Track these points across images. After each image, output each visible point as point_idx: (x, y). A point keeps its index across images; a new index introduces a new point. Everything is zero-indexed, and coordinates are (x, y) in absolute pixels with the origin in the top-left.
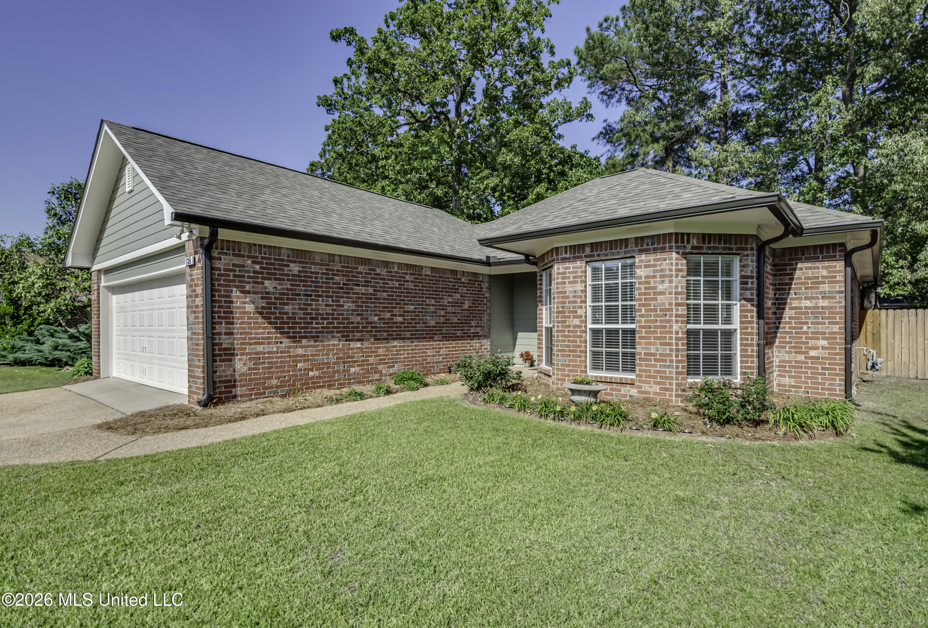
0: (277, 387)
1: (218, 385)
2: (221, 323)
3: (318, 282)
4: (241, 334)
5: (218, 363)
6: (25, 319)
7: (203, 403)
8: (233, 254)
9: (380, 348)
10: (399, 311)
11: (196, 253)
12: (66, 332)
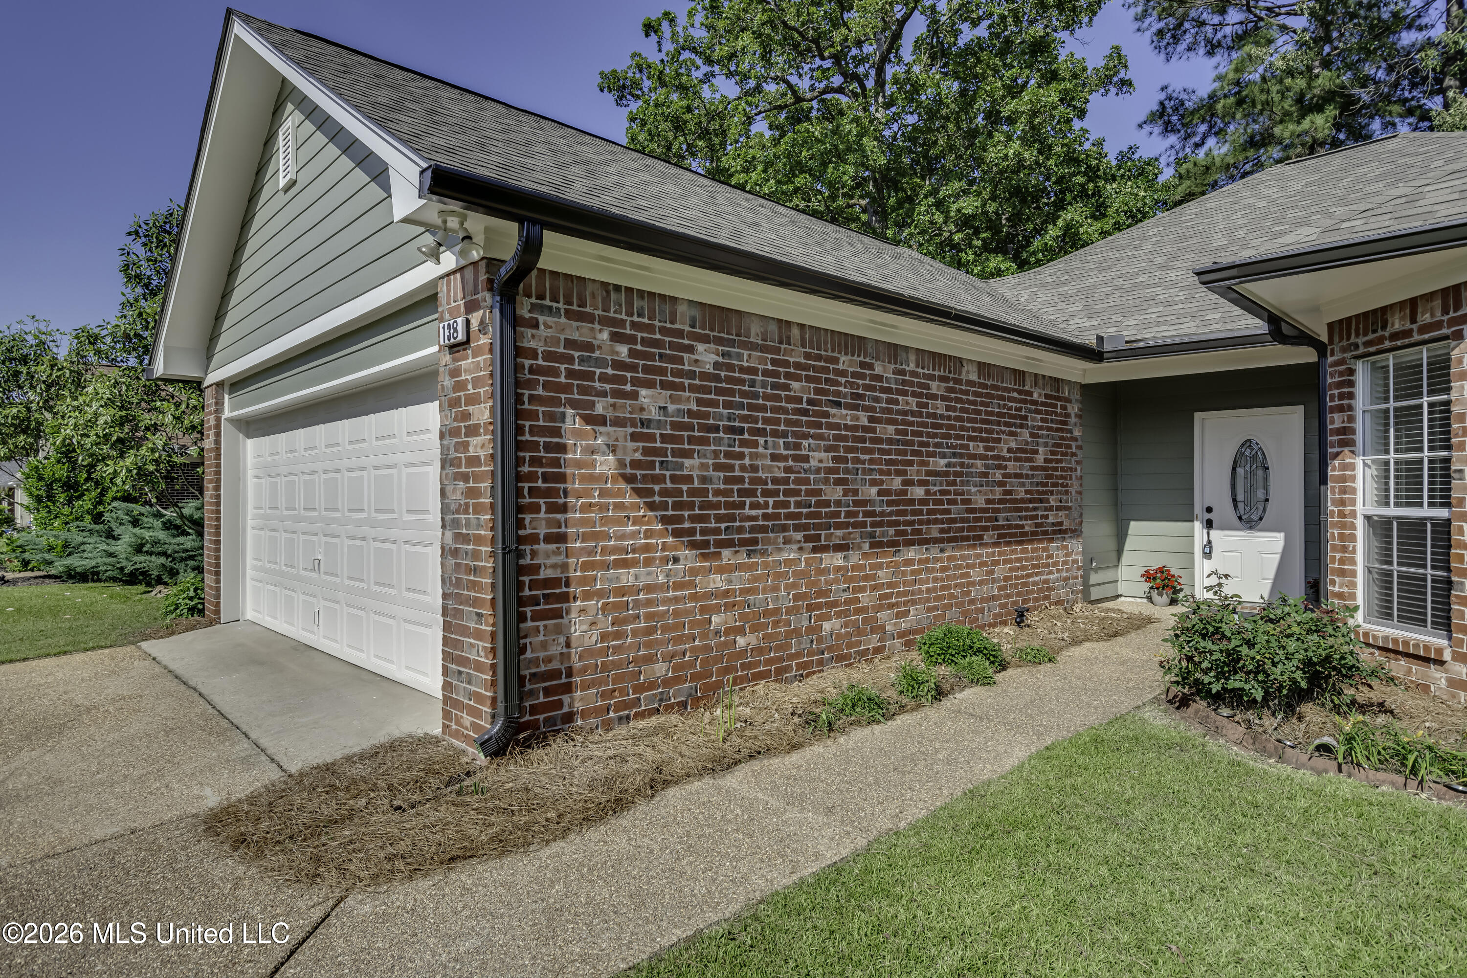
0: (667, 682)
1: (528, 687)
2: (536, 509)
3: (756, 396)
4: (585, 537)
5: (530, 624)
6: (87, 490)
7: (494, 747)
8: (567, 311)
9: (880, 566)
10: (918, 472)
11: (471, 307)
12: (158, 515)
